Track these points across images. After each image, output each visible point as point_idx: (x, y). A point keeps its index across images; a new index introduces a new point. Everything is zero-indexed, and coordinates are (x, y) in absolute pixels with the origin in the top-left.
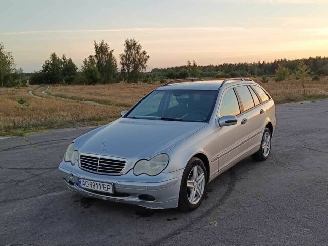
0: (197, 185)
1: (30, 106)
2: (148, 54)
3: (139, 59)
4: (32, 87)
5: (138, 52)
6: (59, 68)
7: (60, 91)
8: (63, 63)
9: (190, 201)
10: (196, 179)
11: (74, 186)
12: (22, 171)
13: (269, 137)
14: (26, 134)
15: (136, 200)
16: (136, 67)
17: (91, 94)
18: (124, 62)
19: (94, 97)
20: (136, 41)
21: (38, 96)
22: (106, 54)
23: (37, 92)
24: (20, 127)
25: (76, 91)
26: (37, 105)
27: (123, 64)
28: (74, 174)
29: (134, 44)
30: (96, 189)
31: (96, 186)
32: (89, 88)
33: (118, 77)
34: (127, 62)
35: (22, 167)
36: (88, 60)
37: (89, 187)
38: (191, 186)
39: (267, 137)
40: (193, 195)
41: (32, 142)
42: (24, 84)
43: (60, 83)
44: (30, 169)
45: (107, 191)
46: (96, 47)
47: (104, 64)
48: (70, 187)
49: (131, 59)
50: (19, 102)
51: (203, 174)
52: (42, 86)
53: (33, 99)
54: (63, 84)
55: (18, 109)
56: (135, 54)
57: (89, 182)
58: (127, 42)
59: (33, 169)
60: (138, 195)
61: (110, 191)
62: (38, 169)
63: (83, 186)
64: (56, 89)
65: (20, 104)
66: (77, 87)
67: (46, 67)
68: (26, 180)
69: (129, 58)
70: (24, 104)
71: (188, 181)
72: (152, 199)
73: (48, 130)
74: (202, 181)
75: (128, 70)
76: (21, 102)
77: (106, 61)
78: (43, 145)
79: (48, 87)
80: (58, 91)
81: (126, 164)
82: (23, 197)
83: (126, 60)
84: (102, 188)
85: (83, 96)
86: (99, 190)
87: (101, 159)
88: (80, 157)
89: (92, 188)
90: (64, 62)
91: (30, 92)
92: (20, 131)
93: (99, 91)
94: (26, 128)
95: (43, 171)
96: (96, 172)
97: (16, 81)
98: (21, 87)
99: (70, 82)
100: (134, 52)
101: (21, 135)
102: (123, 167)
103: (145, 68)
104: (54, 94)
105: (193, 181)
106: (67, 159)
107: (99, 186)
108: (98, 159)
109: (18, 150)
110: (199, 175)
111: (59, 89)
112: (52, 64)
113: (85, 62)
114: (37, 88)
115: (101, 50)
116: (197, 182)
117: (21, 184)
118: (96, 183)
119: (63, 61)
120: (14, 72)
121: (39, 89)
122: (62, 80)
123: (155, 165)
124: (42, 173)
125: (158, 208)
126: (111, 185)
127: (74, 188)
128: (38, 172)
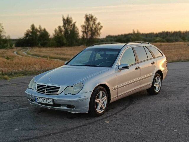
0: (102, 102)
1: (14, 62)
2: (101, 25)
3: (95, 29)
4: (16, 49)
5: (94, 23)
6: (36, 35)
7: (36, 51)
8: (39, 31)
9: (97, 111)
10: (101, 99)
11: (34, 102)
12: (5, 97)
13: (160, 80)
14: (10, 78)
15: (65, 108)
16: (93, 34)
17: (57, 54)
18: (84, 30)
19: (59, 56)
20: (93, 15)
21: (20, 55)
22: (71, 24)
23: (20, 52)
24: (6, 74)
25: (47, 52)
26: (18, 61)
27: (83, 32)
28: (33, 95)
29: (92, 17)
30: (44, 102)
31: (44, 101)
32: (57, 50)
33: (80, 42)
34: (86, 31)
35: (6, 95)
36: (58, 29)
37: (41, 102)
38: (98, 102)
39: (158, 79)
40: (99, 107)
41: (13, 83)
42: (11, 47)
43: (37, 46)
44: (10, 96)
45: (50, 103)
46: (64, 20)
47: (69, 32)
48: (32, 103)
49: (90, 28)
50: (6, 59)
51: (106, 96)
52: (24, 48)
53: (16, 57)
54: (39, 47)
55: (6, 63)
56: (92, 25)
57: (40, 98)
58: (86, 16)
59: (12, 96)
60: (66, 105)
61: (52, 103)
62: (15, 96)
63: (38, 101)
64: (33, 50)
65: (7, 60)
66: (49, 49)
67: (27, 35)
68: (8, 101)
69: (88, 27)
70: (10, 60)
71: (96, 99)
72: (73, 107)
73: (24, 76)
74: (105, 100)
75: (87, 36)
76: (8, 58)
77: (70, 30)
78: (20, 84)
79: (29, 49)
80: (35, 52)
81: (60, 89)
82: (5, 110)
83: (85, 29)
84: (47, 102)
85: (52, 55)
86: (46, 103)
87: (47, 86)
88: (36, 85)
89: (42, 102)
90: (41, 31)
91: (15, 53)
92: (6, 76)
93: (63, 52)
94: (10, 75)
95: (18, 98)
96: (45, 93)
97: (5, 45)
98: (8, 49)
99: (44, 45)
100: (91, 23)
101: (6, 79)
102: (58, 90)
103: (99, 35)
104: (32, 53)
105: (100, 99)
106: (30, 87)
107: (46, 101)
108: (46, 86)
109: (4, 87)
110: (103, 97)
111: (35, 50)
112: (31, 32)
113: (56, 31)
114: (20, 50)
115: (67, 21)
116: (102, 100)
117: (4, 103)
118: (44, 99)
119: (39, 30)
120: (4, 38)
121: (22, 50)
122: (38, 44)
123: (76, 89)
124: (17, 99)
125: (77, 112)
126: (52, 100)
127: (33, 103)
128: (14, 98)
